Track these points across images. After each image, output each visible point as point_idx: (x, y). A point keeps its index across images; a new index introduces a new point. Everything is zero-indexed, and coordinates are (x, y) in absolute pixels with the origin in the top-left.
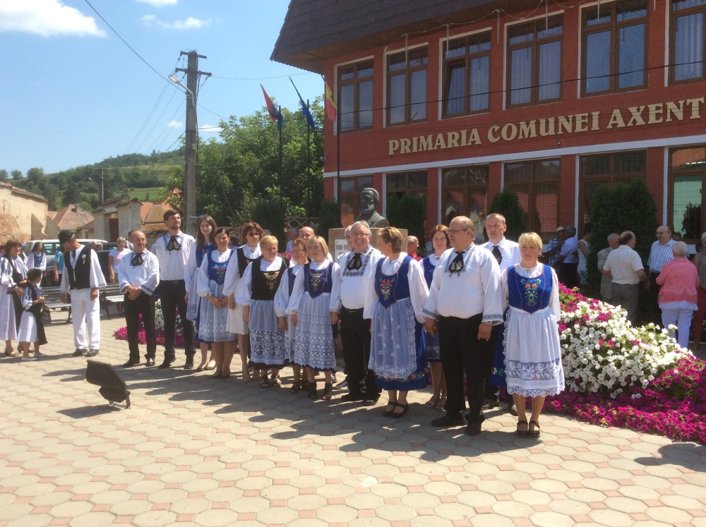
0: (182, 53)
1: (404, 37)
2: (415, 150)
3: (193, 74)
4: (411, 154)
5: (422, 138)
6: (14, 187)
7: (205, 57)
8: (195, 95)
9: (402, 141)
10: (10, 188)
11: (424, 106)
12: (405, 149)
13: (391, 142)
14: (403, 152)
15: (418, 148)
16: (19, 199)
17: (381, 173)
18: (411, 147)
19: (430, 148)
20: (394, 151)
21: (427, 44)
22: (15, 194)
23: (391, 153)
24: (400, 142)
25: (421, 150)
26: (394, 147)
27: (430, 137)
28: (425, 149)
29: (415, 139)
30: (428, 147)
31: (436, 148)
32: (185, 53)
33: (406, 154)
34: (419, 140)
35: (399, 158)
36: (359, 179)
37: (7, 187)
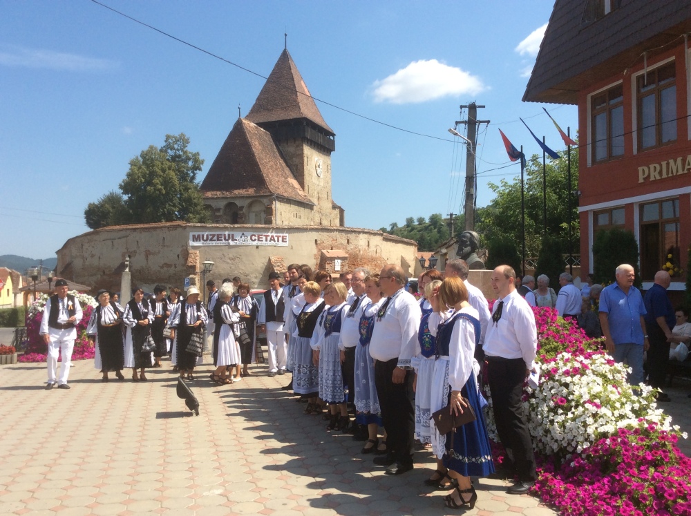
0: (462, 107)
1: (643, 57)
2: (664, 176)
3: (472, 124)
4: (662, 181)
5: (671, 162)
6: (385, 234)
7: (484, 107)
8: (474, 144)
9: (652, 167)
10: (382, 235)
11: (675, 123)
12: (655, 176)
13: (640, 169)
14: (652, 179)
15: (668, 173)
16: (390, 244)
17: (632, 204)
18: (660, 173)
19: (680, 172)
20: (644, 179)
21: (673, 58)
22: (386, 239)
23: (641, 181)
24: (649, 168)
25: (670, 175)
26: (644, 174)
27: (679, 160)
28: (674, 174)
29: (664, 164)
30: (677, 171)
31: (685, 171)
32: (465, 107)
33: (655, 181)
34: (668, 164)
35: (650, 186)
36: (614, 212)
37: (379, 234)
